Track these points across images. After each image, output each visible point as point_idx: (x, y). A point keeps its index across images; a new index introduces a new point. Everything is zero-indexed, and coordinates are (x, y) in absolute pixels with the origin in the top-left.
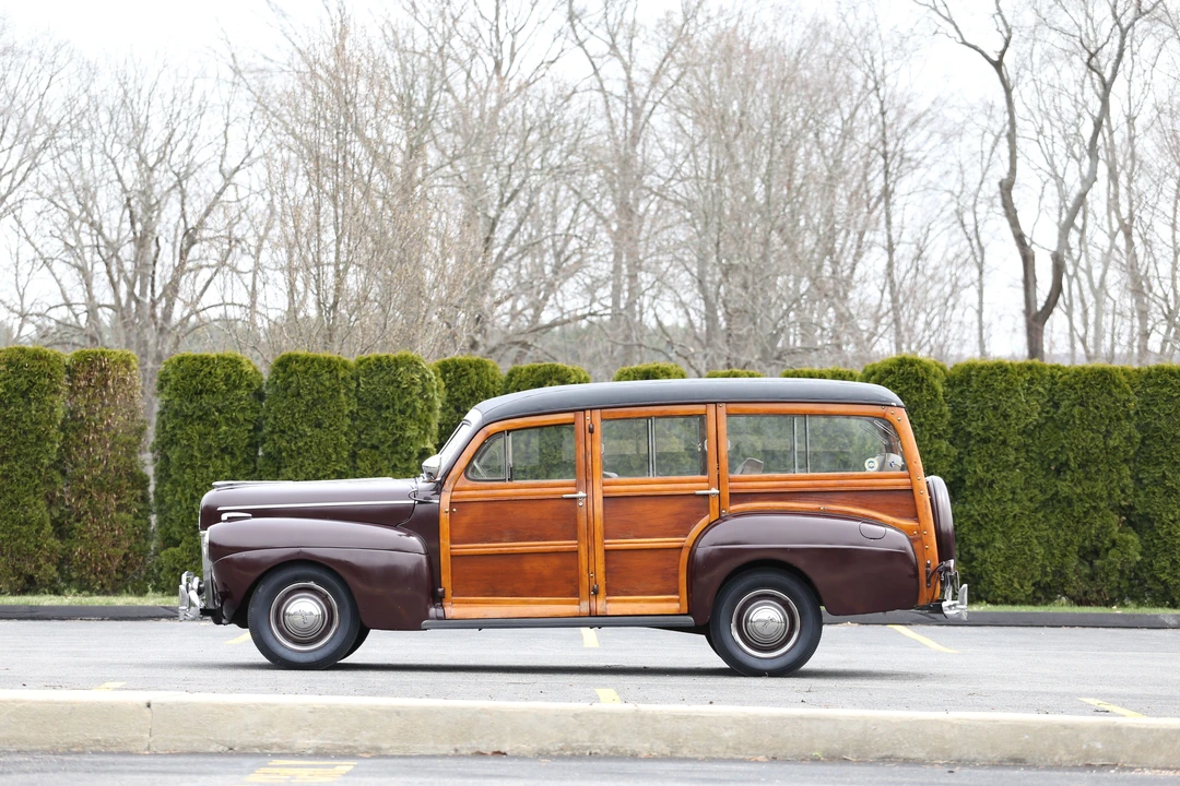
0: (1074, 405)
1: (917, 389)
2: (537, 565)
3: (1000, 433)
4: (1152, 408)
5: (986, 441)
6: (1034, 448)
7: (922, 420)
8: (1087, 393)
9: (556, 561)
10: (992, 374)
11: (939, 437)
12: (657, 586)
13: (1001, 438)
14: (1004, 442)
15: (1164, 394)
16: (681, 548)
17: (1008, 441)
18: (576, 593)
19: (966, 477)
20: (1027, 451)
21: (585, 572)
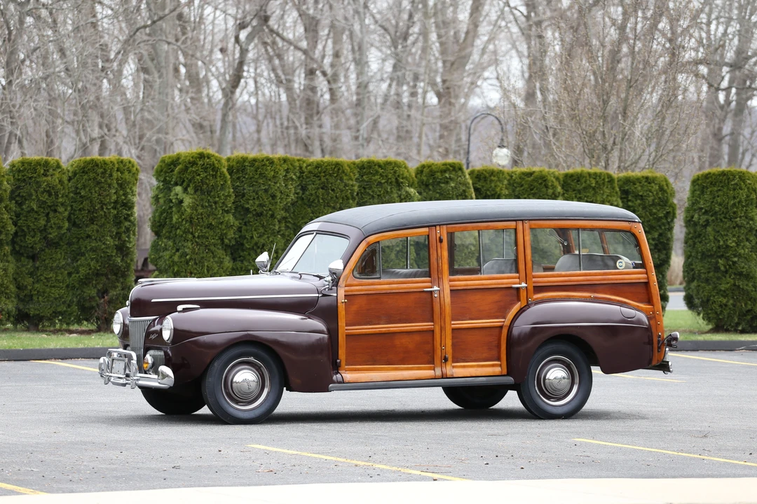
0: (318, 189)
1: (213, 175)
2: (405, 340)
3: (270, 209)
4: (367, 191)
5: (260, 215)
6: (290, 220)
7: (217, 199)
8: (327, 179)
9: (417, 338)
10: (264, 165)
11: (227, 212)
12: (484, 355)
13: (270, 212)
14: (272, 216)
15: (375, 180)
16: (501, 327)
17: (275, 215)
18: (432, 361)
19: (245, 241)
20: (286, 222)
21: (438, 346)
